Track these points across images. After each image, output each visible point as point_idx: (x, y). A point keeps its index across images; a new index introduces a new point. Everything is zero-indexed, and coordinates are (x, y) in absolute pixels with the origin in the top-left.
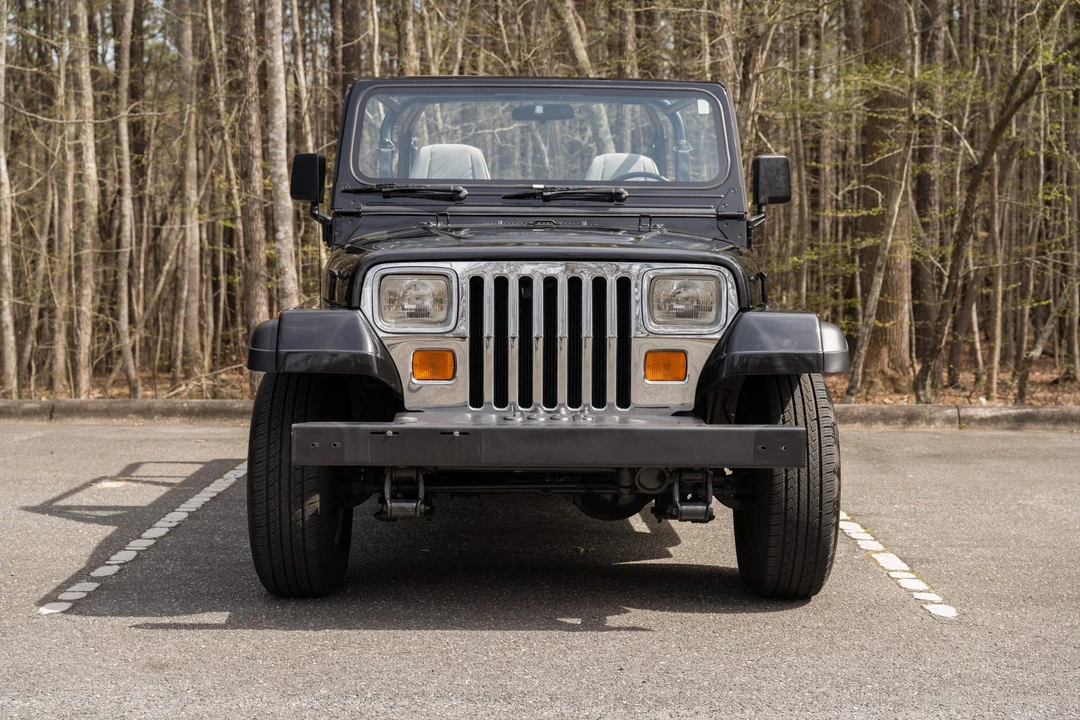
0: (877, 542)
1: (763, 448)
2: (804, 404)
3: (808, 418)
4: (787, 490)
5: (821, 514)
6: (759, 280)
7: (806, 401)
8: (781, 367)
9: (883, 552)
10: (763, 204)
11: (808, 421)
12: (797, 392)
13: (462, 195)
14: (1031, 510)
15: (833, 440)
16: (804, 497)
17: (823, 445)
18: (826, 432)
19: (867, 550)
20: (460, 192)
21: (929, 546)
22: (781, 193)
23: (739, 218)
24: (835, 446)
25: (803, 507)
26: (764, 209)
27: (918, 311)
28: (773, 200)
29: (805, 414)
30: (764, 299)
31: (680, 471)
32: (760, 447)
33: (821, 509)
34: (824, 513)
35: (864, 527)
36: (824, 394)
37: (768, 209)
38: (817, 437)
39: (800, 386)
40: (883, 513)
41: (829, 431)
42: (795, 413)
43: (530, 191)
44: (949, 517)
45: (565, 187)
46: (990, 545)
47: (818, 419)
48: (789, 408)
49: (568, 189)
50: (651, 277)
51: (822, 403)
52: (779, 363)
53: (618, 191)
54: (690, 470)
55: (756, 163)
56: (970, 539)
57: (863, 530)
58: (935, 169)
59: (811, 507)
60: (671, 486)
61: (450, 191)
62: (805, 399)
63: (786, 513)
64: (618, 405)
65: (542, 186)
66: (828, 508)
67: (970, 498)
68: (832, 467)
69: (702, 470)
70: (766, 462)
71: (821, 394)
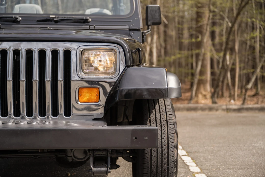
0: (197, 168)
1: (136, 138)
2: (160, 113)
3: (162, 120)
4: (151, 156)
5: (168, 168)
6: (138, 52)
7: (161, 111)
8: (146, 96)
9: (200, 173)
10: (150, 25)
11: (162, 122)
12: (157, 107)
13: (18, 20)
14: (258, 149)
15: (174, 131)
16: (160, 160)
17: (169, 134)
18: (171, 127)
19: (193, 172)
20: (17, 18)
21: (219, 169)
22: (157, 21)
23: (139, 30)
24: (175, 134)
25: (159, 165)
26: (150, 27)
27: (213, 74)
28: (154, 24)
29: (161, 118)
30: (140, 62)
31: (93, 150)
32: (134, 138)
33: (168, 165)
34: (170, 168)
35: (193, 159)
36: (170, 108)
37: (151, 27)
38: (166, 130)
39: (159, 104)
40: (200, 151)
41: (173, 127)
42: (156, 118)
43: (48, 18)
44: (226, 153)
45: (63, 16)
46: (245, 168)
47: (167, 121)
48: (153, 115)
49: (65, 17)
50: (82, 50)
51: (169, 112)
52: (145, 93)
53: (86, 18)
54: (99, 150)
55: (147, 8)
56: (236, 165)
57: (192, 161)
58: (217, 30)
59: (163, 164)
60: (89, 158)
61: (12, 18)
62: (161, 110)
63: (151, 168)
64: (65, 115)
65: (54, 16)
66: (172, 165)
67: (234, 143)
68: (173, 145)
69: (106, 150)
70: (137, 146)
71: (169, 108)
